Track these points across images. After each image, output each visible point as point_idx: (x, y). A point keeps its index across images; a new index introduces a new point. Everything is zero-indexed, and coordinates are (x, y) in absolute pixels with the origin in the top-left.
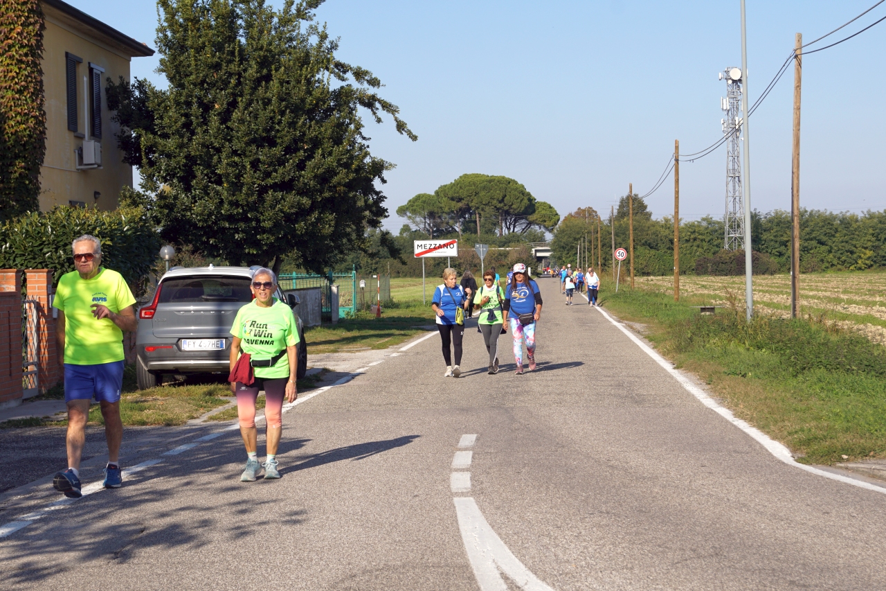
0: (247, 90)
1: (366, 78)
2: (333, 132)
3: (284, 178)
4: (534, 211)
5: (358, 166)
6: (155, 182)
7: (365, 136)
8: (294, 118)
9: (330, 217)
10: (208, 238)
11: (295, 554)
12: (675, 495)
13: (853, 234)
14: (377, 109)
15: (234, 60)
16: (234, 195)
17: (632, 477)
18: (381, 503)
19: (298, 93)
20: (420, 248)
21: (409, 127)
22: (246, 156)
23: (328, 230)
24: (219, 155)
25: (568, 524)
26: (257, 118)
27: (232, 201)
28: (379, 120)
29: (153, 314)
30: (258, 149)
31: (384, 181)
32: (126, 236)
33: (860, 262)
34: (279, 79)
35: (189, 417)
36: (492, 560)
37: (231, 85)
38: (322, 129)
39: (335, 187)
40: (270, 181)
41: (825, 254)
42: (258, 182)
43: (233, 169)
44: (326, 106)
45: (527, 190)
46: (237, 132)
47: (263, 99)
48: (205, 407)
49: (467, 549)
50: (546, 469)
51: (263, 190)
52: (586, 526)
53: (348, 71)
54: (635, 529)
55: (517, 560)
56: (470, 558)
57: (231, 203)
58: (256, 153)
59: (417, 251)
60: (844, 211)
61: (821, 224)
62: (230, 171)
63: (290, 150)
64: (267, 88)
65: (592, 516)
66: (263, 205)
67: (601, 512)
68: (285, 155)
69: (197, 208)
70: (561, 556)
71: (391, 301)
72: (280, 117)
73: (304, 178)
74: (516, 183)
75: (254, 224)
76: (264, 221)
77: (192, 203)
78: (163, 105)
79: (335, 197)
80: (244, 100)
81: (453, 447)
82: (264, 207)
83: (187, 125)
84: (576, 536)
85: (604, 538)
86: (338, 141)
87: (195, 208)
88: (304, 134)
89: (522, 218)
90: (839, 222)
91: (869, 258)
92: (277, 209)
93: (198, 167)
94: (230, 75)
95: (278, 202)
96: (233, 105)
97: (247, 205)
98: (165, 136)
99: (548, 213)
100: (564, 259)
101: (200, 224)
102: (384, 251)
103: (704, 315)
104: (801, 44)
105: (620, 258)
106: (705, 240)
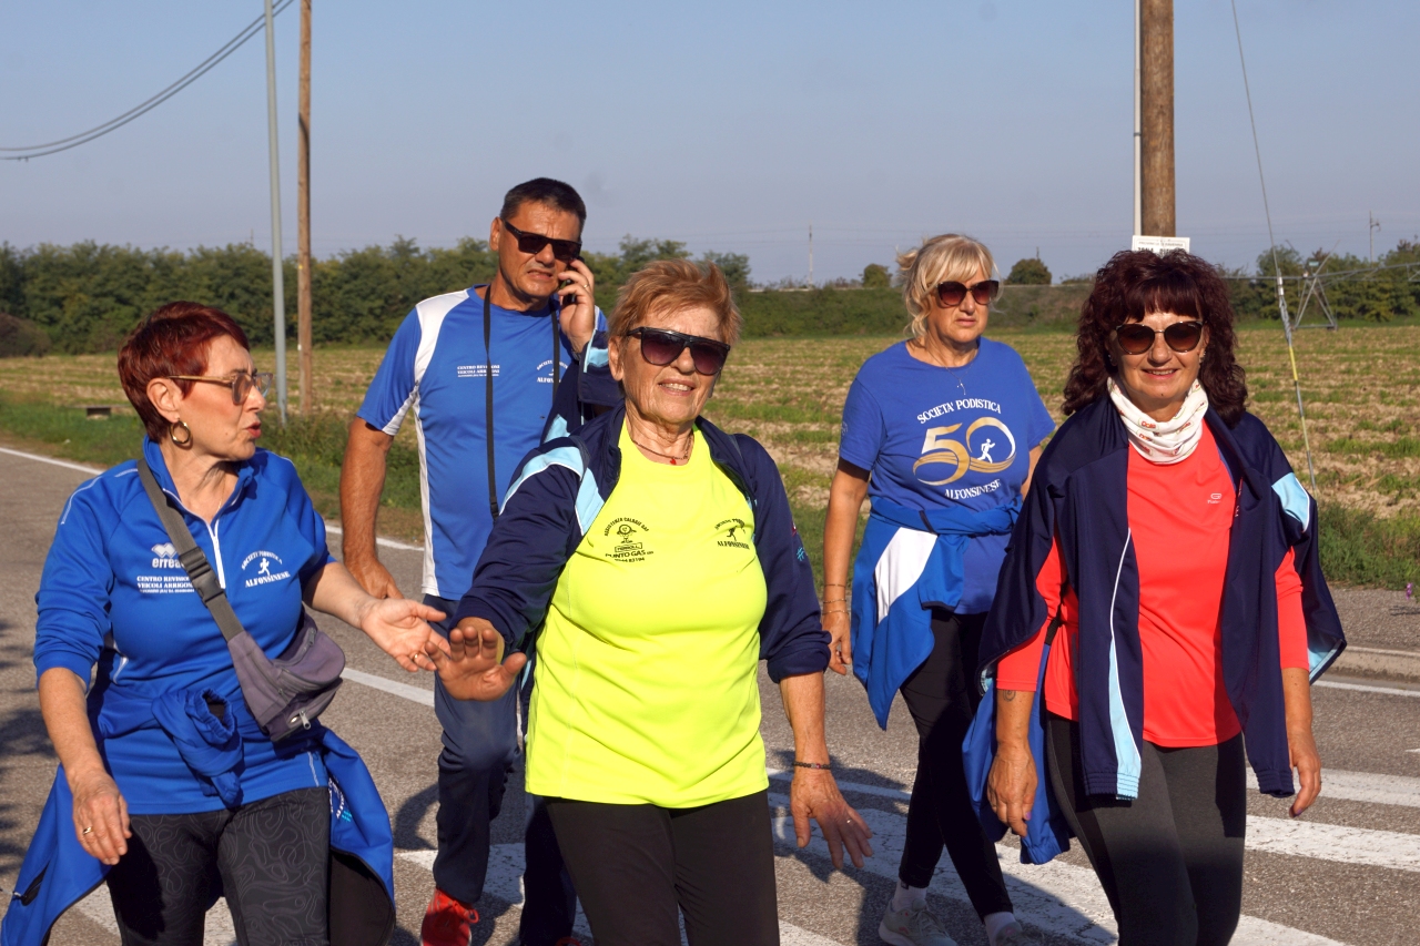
13: (176, 286)
41: (128, 321)
60: (160, 247)
61: (121, 268)
90: (151, 265)
103: (93, 421)
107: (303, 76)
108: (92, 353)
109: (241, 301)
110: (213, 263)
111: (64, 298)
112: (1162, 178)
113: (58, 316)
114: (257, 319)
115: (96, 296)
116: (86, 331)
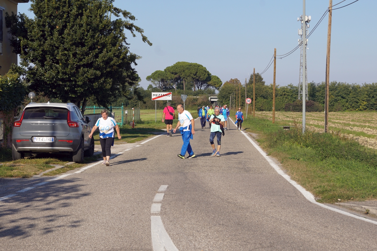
0: (72, 20)
1: (129, 16)
2: (112, 41)
3: (88, 62)
4: (210, 80)
5: (123, 57)
6: (27, 62)
7: (127, 43)
8: (93, 34)
9: (110, 81)
10: (52, 89)
11: (70, 242)
12: (256, 217)
14: (134, 30)
15: (66, 6)
16: (64, 69)
17: (238, 207)
18: (116, 218)
19: (96, 22)
20: (154, 96)
21: (148, 39)
22: (70, 51)
23: (108, 87)
24: (58, 50)
25: (203, 230)
26: (76, 33)
27: (63, 72)
28: (134, 36)
29: (20, 125)
30: (76, 47)
31: (136, 64)
32: (9, 87)
33: (361, 107)
34: (86, 15)
35: (34, 173)
36: (163, 247)
37: (64, 17)
38: (107, 39)
39: (112, 66)
40: (82, 63)
41: (344, 103)
42: (76, 63)
43: (64, 57)
44: (109, 28)
45: (207, 70)
46: (67, 39)
47: (79, 24)
48: (43, 169)
49: (153, 242)
50: (198, 203)
51: (78, 67)
52: (211, 231)
53: (120, 12)
54: (234, 233)
55: (175, 247)
56: (153, 246)
57: (63, 73)
58: (75, 50)
59: (153, 97)
61: (343, 89)
62: (63, 58)
63: (92, 48)
64: (81, 19)
65: (215, 226)
66: (78, 74)
67: (220, 224)
68: (89, 51)
69: (47, 75)
70: (197, 245)
71: (140, 120)
72: (87, 33)
73: (98, 62)
74: (202, 66)
75: (74, 83)
76: (78, 81)
77: (45, 72)
78: (32, 26)
79: (112, 71)
80: (70, 24)
81: (155, 191)
82: (79, 75)
83: (43, 36)
84: (206, 236)
85: (219, 237)
86: (114, 45)
87: (46, 75)
88: (98, 41)
89: (205, 83)
91: (365, 105)
92: (84, 76)
93: (48, 55)
94: (64, 12)
95: (85, 73)
96: (65, 27)
97: (71, 74)
98: (32, 40)
99: (217, 81)
100: (224, 102)
101: (48, 82)
102: (135, 97)
104: (332, 5)
105: (248, 102)
106: (289, 95)
107: (329, 34)
115: (336, 96)
116: (333, 105)
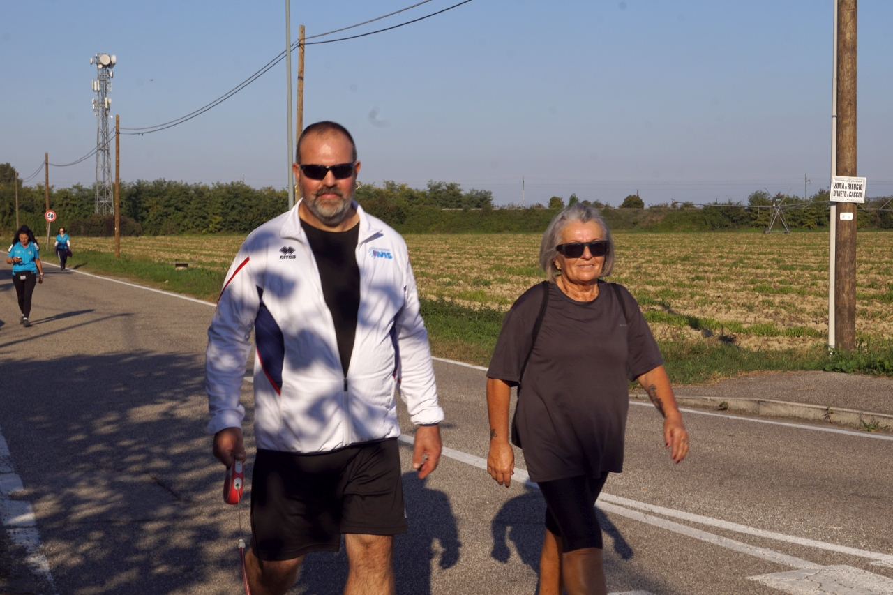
13: (206, 202)
33: (211, 226)
41: (181, 219)
60: (197, 183)
61: (178, 193)
90: (193, 192)
91: (218, 223)
103: (178, 271)
104: (304, 35)
105: (50, 219)
106: (76, 205)
108: (164, 235)
109: (237, 210)
110: (224, 191)
111: (150, 207)
112: (850, 142)
113: (146, 216)
114: (246, 219)
115: (166, 207)
116: (160, 224)
